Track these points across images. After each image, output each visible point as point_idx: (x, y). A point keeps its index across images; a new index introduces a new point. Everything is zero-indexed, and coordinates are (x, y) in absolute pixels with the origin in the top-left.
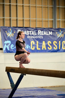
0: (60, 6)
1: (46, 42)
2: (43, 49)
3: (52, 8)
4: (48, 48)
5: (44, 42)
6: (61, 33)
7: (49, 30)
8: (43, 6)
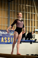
0: (12, 18)
1: (4, 38)
2: (2, 42)
3: (8, 18)
4: (5, 41)
5: (2, 38)
6: (12, 33)
7: (5, 31)
8: (2, 17)
